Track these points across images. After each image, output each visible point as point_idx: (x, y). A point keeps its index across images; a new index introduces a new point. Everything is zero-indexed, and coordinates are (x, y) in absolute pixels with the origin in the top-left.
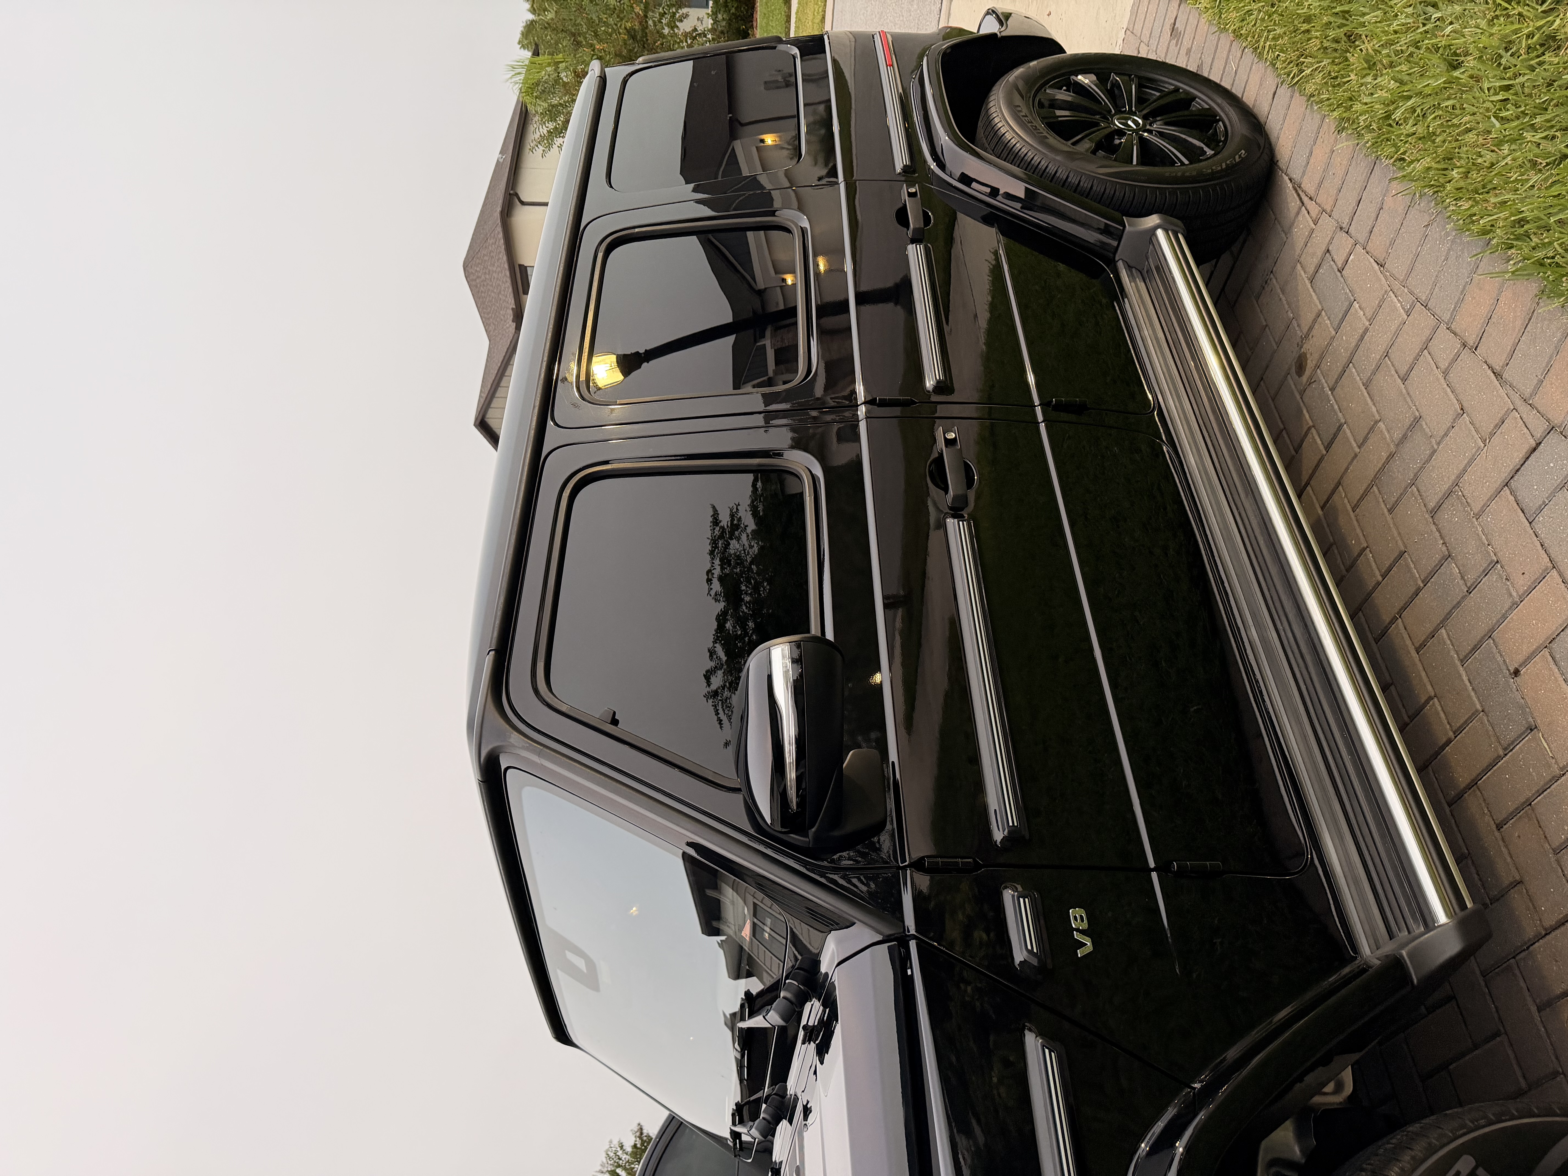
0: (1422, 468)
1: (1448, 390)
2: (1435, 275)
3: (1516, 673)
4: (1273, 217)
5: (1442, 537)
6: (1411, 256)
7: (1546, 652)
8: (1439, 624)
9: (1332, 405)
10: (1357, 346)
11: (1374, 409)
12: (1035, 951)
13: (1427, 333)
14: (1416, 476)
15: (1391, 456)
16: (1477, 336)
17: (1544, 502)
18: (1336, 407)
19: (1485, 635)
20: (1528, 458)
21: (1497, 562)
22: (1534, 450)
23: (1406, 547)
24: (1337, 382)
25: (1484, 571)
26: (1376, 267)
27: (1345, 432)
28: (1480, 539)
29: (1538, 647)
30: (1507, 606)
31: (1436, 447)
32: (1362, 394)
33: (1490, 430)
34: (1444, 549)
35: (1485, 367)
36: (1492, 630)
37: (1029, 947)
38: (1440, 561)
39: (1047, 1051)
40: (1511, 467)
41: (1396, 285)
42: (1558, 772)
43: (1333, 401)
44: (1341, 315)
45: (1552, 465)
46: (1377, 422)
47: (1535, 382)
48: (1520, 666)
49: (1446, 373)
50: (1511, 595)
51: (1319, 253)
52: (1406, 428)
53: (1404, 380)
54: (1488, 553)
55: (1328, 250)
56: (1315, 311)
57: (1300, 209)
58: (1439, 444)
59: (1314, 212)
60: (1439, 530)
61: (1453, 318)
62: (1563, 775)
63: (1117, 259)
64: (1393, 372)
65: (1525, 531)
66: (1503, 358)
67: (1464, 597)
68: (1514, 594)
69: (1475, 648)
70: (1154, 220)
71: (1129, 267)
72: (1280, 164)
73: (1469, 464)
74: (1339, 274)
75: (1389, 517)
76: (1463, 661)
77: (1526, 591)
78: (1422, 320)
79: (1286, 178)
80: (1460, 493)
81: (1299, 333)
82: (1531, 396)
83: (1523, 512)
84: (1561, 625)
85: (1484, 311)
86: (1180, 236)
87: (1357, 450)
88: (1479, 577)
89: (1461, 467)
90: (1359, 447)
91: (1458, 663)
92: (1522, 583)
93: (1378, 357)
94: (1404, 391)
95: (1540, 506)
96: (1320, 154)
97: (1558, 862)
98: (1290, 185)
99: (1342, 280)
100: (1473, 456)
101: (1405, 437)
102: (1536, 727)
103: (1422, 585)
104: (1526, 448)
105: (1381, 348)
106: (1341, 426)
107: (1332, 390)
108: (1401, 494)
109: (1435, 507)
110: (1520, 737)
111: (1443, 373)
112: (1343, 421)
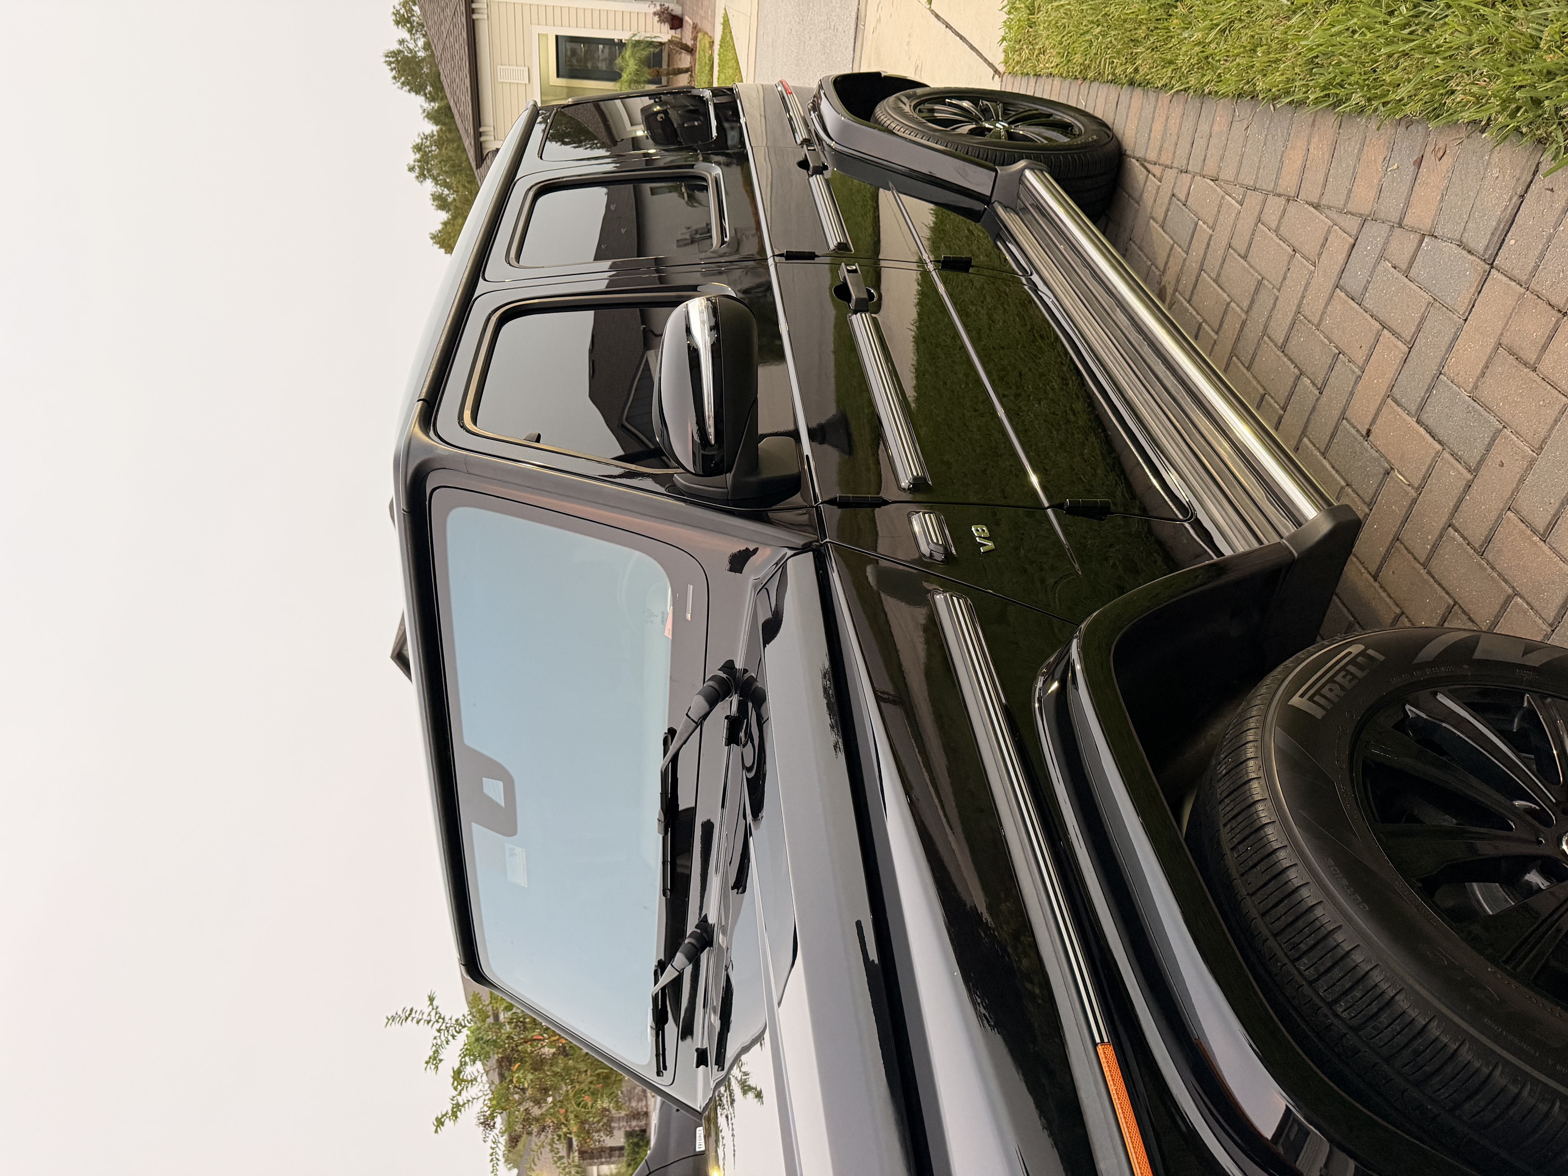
0: (1270, 317)
1: (1281, 242)
2: (1258, 161)
3: (1369, 432)
4: (1127, 196)
5: (1293, 362)
6: (1238, 158)
7: (1389, 400)
8: (1301, 435)
9: (1191, 313)
10: (1205, 254)
11: (1225, 295)
12: (941, 543)
13: (1258, 208)
14: (1266, 327)
15: (1244, 323)
16: (1297, 185)
17: (1368, 280)
18: (1194, 313)
19: (1339, 419)
20: (1350, 255)
21: (1340, 353)
22: (1354, 245)
23: (1265, 390)
24: (1192, 293)
25: (1330, 367)
26: (1212, 183)
27: (1204, 329)
28: (1323, 342)
29: (1383, 400)
30: (1352, 383)
31: (1277, 294)
32: (1214, 289)
33: (1317, 252)
34: (1296, 370)
35: (1306, 206)
36: (1344, 412)
37: (935, 541)
38: (1294, 382)
39: (955, 599)
40: (1338, 270)
41: (1229, 188)
42: (1415, 495)
43: (1191, 310)
44: (1189, 237)
45: (1369, 248)
46: (1228, 304)
47: (1346, 192)
48: (1371, 425)
49: (1276, 231)
50: (1354, 372)
51: (1166, 201)
52: (1252, 293)
53: (1245, 257)
54: (1331, 350)
55: (1173, 195)
56: (1169, 247)
57: (1147, 176)
58: (1279, 290)
59: (1158, 174)
60: (1290, 359)
61: (1276, 184)
62: (1420, 494)
63: (992, 201)
64: (1236, 256)
65: (1357, 312)
66: (1319, 190)
67: (1317, 400)
68: (1357, 370)
69: (1333, 435)
70: (1022, 164)
71: (1005, 207)
72: (1128, 152)
73: (1305, 290)
74: (1184, 207)
75: (1248, 375)
76: (1323, 454)
77: (1366, 360)
78: (1254, 200)
79: (1134, 161)
80: (1302, 317)
81: (1158, 273)
82: (1345, 205)
83: (1353, 300)
84: (1396, 370)
85: (1299, 163)
86: (1047, 174)
87: (1216, 337)
88: (1327, 374)
89: (1299, 295)
90: (1217, 333)
91: (1321, 458)
92: (1360, 357)
93: (1223, 251)
94: (1247, 266)
95: (1365, 286)
96: (1158, 127)
97: (1429, 573)
98: (1137, 164)
99: (1187, 210)
100: (1308, 281)
101: (1252, 302)
102: (1392, 468)
103: (1282, 412)
104: (1347, 247)
105: (1224, 243)
106: (1200, 325)
107: (1189, 302)
108: (1256, 349)
109: (1284, 341)
110: (1381, 484)
111: (1275, 231)
112: (1201, 321)
